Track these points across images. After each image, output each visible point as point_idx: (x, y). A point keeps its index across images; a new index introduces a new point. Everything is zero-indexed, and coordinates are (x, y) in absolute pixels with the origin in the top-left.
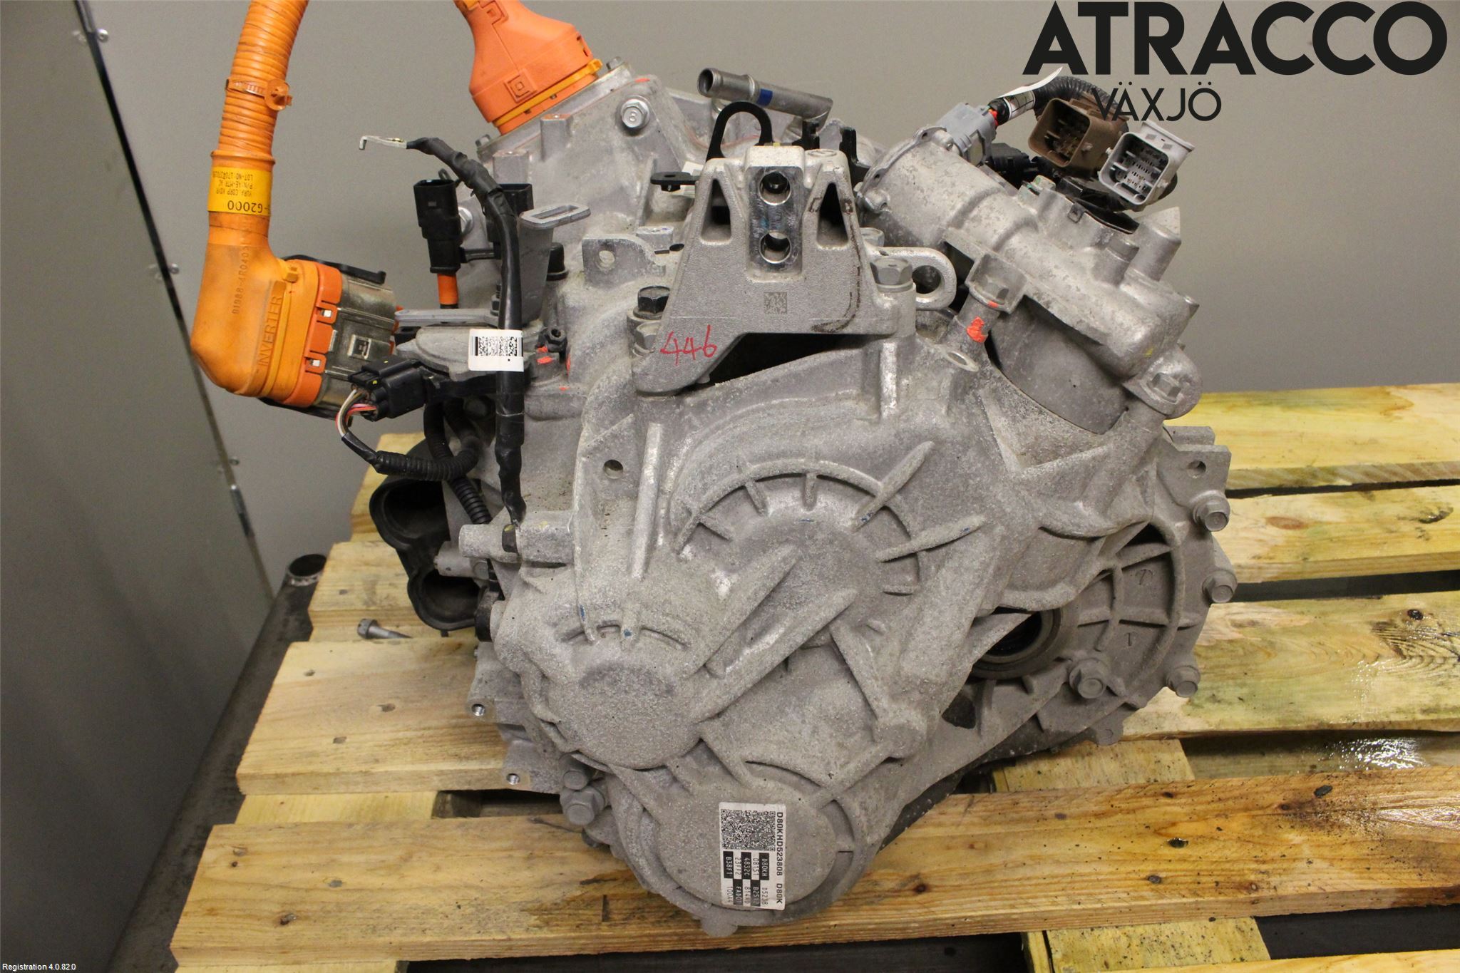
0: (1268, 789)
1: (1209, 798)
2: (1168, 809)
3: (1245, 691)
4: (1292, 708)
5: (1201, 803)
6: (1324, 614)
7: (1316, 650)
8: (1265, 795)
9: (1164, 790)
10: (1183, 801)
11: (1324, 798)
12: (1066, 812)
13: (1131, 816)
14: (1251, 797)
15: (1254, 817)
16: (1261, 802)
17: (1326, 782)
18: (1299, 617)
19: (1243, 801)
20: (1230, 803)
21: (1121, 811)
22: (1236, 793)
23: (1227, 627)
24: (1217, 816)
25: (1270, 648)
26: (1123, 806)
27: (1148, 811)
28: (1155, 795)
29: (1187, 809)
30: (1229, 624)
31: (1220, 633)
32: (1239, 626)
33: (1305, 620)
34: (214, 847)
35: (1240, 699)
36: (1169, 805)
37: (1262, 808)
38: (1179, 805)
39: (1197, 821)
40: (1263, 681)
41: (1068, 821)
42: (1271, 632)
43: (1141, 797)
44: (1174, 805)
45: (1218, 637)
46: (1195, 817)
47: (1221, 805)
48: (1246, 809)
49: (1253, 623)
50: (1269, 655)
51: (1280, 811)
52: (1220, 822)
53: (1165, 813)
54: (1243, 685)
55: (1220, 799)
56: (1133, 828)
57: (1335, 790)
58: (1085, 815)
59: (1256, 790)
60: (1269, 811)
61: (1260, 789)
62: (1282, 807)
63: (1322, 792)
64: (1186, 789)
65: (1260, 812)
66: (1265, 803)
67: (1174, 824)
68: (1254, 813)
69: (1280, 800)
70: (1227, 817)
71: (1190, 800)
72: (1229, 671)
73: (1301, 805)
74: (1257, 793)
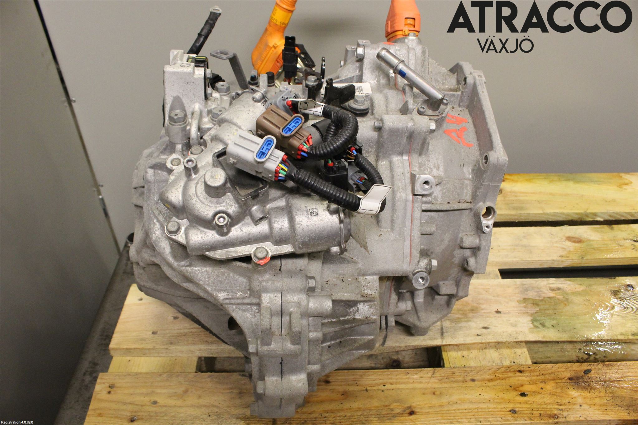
0: (564, 370)
1: (538, 373)
2: (521, 378)
3: (554, 322)
4: (575, 331)
5: (534, 376)
6: (590, 285)
7: (587, 303)
8: (562, 373)
9: (518, 369)
10: (527, 374)
11: (588, 375)
12: (475, 378)
13: (503, 381)
14: (556, 374)
15: (557, 383)
16: (560, 376)
17: (589, 368)
18: (579, 286)
19: (553, 375)
20: (547, 376)
21: (499, 379)
22: (550, 371)
23: (548, 290)
24: (541, 382)
25: (566, 302)
26: (500, 376)
27: (511, 379)
28: (514, 371)
29: (528, 379)
30: (548, 289)
31: (544, 293)
32: (553, 290)
33: (582, 288)
34: (100, 383)
35: (552, 326)
36: (520, 376)
37: (561, 379)
38: (524, 376)
39: (533, 384)
40: (563, 317)
41: (476, 383)
42: (567, 294)
43: (508, 372)
44: (522, 376)
45: (544, 295)
46: (531, 382)
47: (543, 377)
48: (554, 380)
49: (559, 289)
50: (566, 305)
51: (568, 381)
52: (542, 385)
53: (518, 380)
54: (553, 319)
55: (542, 374)
56: (504, 387)
57: (593, 372)
58: (484, 380)
59: (558, 370)
60: (564, 381)
61: (560, 370)
62: (570, 379)
63: (587, 372)
64: (528, 369)
65: (560, 381)
66: (563, 377)
67: (522, 386)
68: (558, 381)
69: (568, 375)
70: (545, 383)
71: (529, 374)
72: (547, 312)
73: (578, 378)
74: (559, 372)
